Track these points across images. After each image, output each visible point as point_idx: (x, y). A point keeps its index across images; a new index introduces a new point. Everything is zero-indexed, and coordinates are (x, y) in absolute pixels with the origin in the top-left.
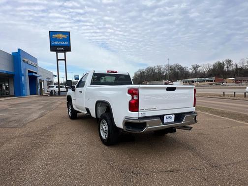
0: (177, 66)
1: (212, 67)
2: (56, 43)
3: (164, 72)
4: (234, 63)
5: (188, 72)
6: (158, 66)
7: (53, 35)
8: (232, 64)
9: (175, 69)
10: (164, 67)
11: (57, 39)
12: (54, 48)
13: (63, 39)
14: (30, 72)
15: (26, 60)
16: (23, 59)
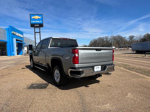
0: (119, 37)
1: (143, 37)
2: (34, 22)
3: (109, 41)
5: (127, 41)
6: (105, 37)
7: (32, 17)
9: (117, 38)
10: (110, 37)
11: (34, 19)
12: (33, 25)
13: (39, 19)
14: (17, 40)
15: (15, 33)
16: (12, 32)
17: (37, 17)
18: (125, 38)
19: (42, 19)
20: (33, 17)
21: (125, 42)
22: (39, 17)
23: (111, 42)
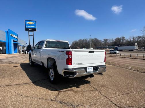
0: (96, 39)
1: (114, 40)
2: (28, 26)
3: (88, 43)
4: (126, 38)
5: (102, 43)
6: (85, 39)
8: (125, 39)
9: (94, 41)
10: (88, 39)
11: (29, 24)
12: (27, 29)
13: (32, 25)
14: (14, 41)
15: (12, 35)
16: (11, 35)
17: (31, 23)
18: (100, 40)
19: (35, 25)
20: (28, 23)
21: (100, 44)
22: (33, 23)
23: (90, 44)
